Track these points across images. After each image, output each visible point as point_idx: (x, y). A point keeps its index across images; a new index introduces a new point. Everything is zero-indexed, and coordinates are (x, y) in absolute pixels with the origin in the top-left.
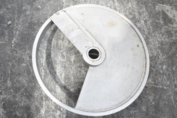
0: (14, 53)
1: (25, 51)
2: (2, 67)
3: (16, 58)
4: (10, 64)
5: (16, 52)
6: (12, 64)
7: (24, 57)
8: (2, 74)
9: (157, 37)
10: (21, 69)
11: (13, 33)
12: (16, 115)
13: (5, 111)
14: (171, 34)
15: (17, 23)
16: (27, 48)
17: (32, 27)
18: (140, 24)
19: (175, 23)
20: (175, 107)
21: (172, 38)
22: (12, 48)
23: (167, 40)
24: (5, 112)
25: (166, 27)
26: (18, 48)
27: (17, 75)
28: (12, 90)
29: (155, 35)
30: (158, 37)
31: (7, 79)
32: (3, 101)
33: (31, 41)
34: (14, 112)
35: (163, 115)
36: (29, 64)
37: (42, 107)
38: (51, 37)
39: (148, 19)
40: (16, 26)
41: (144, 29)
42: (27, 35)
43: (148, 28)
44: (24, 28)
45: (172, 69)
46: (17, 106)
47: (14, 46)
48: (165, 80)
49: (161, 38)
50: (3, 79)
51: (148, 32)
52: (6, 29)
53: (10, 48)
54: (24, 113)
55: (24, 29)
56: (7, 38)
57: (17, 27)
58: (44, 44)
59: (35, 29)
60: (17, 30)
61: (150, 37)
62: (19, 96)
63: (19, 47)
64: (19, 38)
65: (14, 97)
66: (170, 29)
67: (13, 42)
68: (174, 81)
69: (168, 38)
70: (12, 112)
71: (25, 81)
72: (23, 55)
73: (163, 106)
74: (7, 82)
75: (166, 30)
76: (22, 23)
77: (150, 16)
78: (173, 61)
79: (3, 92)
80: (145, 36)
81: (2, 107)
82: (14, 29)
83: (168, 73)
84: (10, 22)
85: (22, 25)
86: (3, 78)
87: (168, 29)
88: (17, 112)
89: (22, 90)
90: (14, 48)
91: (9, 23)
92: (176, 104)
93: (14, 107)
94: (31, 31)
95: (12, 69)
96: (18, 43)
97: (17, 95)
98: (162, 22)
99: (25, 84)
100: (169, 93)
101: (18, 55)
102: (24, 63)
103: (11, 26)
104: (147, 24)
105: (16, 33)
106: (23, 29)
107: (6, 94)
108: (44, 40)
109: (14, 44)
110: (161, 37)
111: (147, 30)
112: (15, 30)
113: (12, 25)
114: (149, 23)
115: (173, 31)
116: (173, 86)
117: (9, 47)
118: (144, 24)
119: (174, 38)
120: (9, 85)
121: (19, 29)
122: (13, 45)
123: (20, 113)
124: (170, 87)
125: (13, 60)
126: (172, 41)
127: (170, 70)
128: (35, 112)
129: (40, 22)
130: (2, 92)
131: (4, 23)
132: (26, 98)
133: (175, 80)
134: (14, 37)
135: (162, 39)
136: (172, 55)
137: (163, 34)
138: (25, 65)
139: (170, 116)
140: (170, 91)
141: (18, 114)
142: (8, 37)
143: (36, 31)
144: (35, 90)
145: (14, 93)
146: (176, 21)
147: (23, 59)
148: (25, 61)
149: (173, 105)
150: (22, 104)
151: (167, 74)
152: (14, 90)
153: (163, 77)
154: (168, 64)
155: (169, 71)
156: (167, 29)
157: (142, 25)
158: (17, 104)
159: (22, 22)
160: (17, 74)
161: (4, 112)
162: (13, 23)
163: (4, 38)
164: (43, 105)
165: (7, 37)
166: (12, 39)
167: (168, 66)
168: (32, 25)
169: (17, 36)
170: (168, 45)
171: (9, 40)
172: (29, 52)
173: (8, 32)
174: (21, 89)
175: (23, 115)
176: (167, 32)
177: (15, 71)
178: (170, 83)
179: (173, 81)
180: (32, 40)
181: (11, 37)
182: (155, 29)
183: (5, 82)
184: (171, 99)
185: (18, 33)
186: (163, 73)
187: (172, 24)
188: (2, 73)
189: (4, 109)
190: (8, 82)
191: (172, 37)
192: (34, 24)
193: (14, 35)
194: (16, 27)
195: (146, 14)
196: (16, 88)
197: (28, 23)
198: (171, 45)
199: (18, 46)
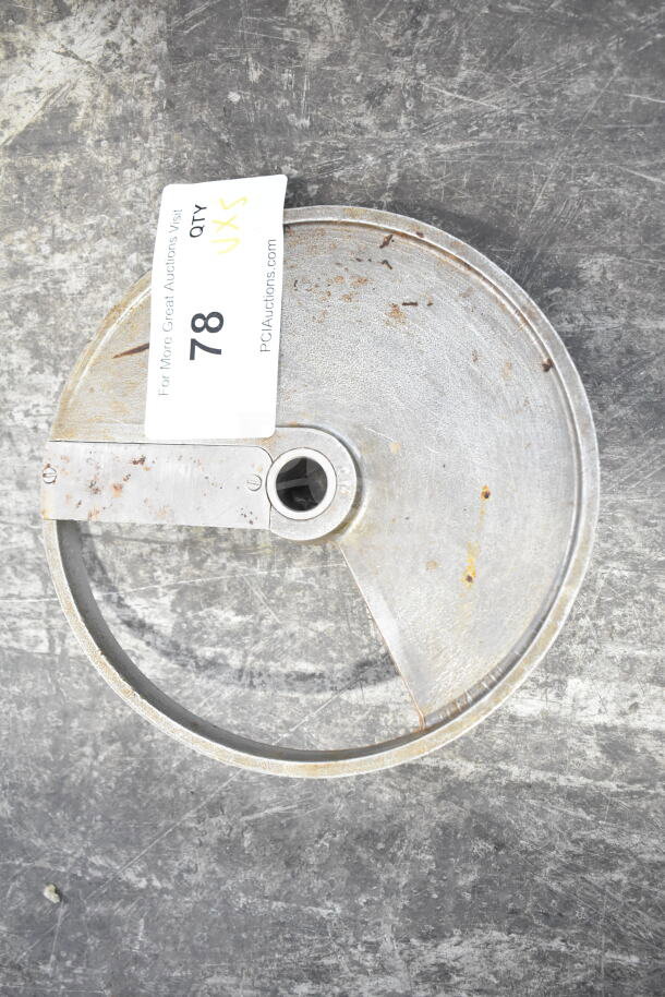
0: (193, 879)
1: (186, 831)
2: (255, 935)
3: (214, 872)
4: (243, 900)
5: (189, 871)
6: (241, 894)
7: (212, 839)
8: (285, 939)
9: (137, 195)
10: (268, 854)
11: (99, 883)
12: (476, 889)
13: (452, 935)
14: (124, 119)
15: (54, 862)
16: (172, 822)
17: (74, 797)
18: (73, 276)
19: (72, 94)
20: (491, 136)
21: (147, 113)
22: (170, 887)
23: (155, 144)
24: (457, 932)
25: (89, 141)
26: (170, 862)
27: (293, 872)
28: (362, 900)
29: (131, 206)
30: (139, 190)
31: (310, 918)
32: (407, 941)
33: (139, 802)
34: (460, 896)
35: (522, 205)
36: (248, 818)
37: (447, 770)
38: (122, 710)
39: (48, 233)
40: (65, 865)
41: (96, 255)
42: (110, 821)
43: (90, 234)
44: (76, 830)
45: (305, 132)
46: (433, 880)
47: (160, 880)
48: (354, 177)
49: (146, 175)
50: (310, 933)
51: (111, 237)
52: (81, 910)
53: (170, 898)
54: (466, 851)
55: (83, 829)
56: (123, 906)
57: (71, 860)
58: (153, 745)
59: (83, 781)
60: (83, 863)
61: (139, 228)
62: (387, 871)
63: (164, 859)
64: (122, 854)
65: (391, 890)
66: (99, 120)
67: (143, 884)
68: (360, 130)
69: (146, 138)
70: (461, 907)
71: (322, 842)
72: (201, 844)
73: (481, 200)
74: (322, 918)
75: (104, 144)
76: (55, 840)
77: (33, 220)
78: (264, 125)
79: (369, 938)
80: (134, 256)
81: (436, 946)
82: (80, 874)
83: (324, 154)
84: (49, 893)
85: (63, 836)
86: (306, 936)
87: (100, 133)
88: (461, 883)
89: (365, 856)
90: (169, 879)
91: (54, 898)
92: (472, 134)
93: (435, 896)
94: (92, 802)
95: (267, 892)
96: (146, 861)
97: (383, 878)
98: (65, 161)
99: (337, 839)
100: (422, 161)
101: (203, 864)
102: (239, 840)
103: (66, 889)
104: (72, 240)
105: (100, 868)
106: (84, 834)
107: (379, 924)
108: (138, 746)
109: (149, 880)
110: (138, 174)
111: (104, 241)
112: (83, 872)
113: (60, 885)
114: (65, 229)
115: (108, 109)
116: (385, 135)
117: (165, 901)
118: (74, 257)
119: (147, 108)
120: (338, 910)
121: (81, 852)
122: (156, 883)
123: (465, 871)
124: (390, 153)
125: (223, 888)
126: (160, 115)
127: (308, 143)
128: (467, 803)
129: (49, 754)
130: (365, 942)
131: (53, 919)
132: (403, 841)
133: (359, 126)
134: (116, 878)
135: (150, 167)
136: (234, 125)
137: (125, 160)
138: (247, 836)
139: (529, 170)
140: (409, 155)
141: (472, 878)
142: (118, 904)
143: (90, 775)
144: (369, 799)
145: (376, 893)
146: (62, 86)
147: (220, 841)
148: (232, 835)
149: (481, 148)
150: (428, 857)
151: (324, 161)
152: (363, 890)
153: (339, 183)
154: (274, 151)
155: (311, 149)
156: (100, 141)
157: (75, 265)
158: (426, 882)
159: (47, 836)
160: (289, 875)
161: (455, 940)
162: (55, 880)
163: (119, 922)
164: (436, 769)
165: (119, 910)
166: (128, 885)
167: (289, 151)
168: (64, 791)
169: (113, 863)
170: (180, 144)
171: (129, 900)
172: (188, 815)
173: (96, 902)
174: (358, 858)
175: (476, 857)
176: (117, 139)
177: (277, 880)
178: (369, 149)
179: (362, 134)
180: (135, 796)
181: (117, 890)
182: (100, 202)
183: (321, 926)
184: (451, 153)
185: (98, 860)
186: (318, 181)
187: (73, 106)
188: (281, 937)
189: (444, 937)
190: (324, 913)
191: (140, 113)
192: (60, 782)
193: (110, 877)
194: (69, 866)
195: (21, 241)
196: (351, 880)
197: (53, 810)
198: (180, 127)
199: (160, 863)
